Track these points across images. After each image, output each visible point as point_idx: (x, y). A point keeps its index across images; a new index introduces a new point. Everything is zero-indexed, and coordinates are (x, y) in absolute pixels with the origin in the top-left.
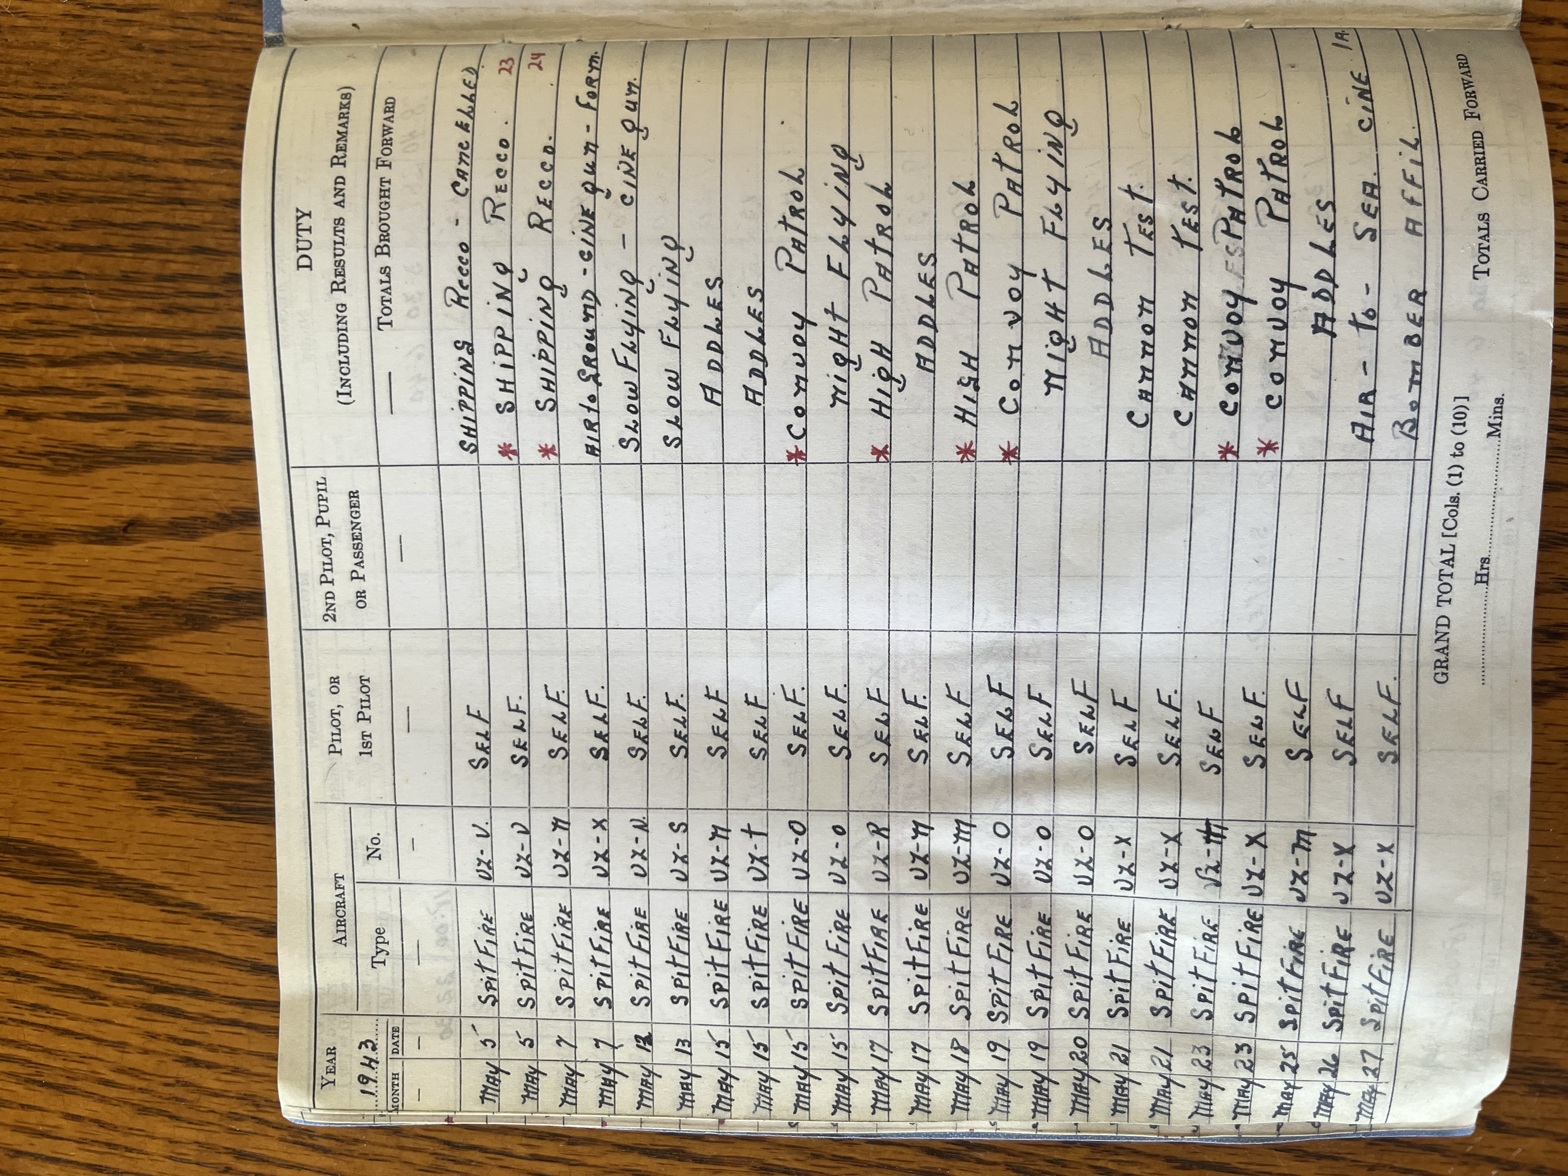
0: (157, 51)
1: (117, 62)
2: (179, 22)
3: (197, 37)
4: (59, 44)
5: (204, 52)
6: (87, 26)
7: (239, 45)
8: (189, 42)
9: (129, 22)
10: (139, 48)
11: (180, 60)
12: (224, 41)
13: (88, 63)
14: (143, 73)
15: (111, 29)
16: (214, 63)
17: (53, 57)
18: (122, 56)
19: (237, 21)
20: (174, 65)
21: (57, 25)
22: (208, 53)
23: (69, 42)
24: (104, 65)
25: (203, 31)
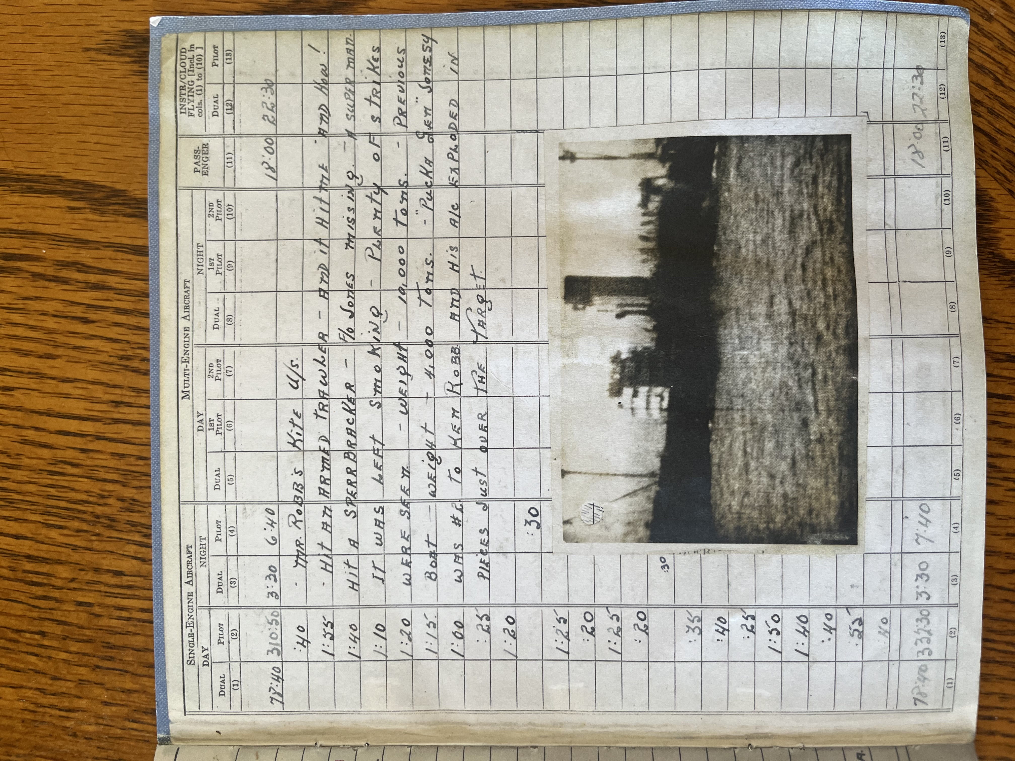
0: (86, 738)
1: (60, 743)
2: (101, 721)
3: (113, 731)
4: (21, 728)
5: (118, 741)
6: (39, 718)
7: (141, 738)
8: (107, 734)
9: (67, 718)
10: (75, 735)
11: (102, 744)
12: (130, 735)
13: (41, 742)
14: (78, 752)
15: (55, 721)
16: (124, 748)
17: (17, 736)
18: (63, 739)
19: (139, 722)
20: (98, 748)
21: (19, 716)
22: (121, 742)
23: (27, 728)
24: (51, 744)
25: (118, 728)
